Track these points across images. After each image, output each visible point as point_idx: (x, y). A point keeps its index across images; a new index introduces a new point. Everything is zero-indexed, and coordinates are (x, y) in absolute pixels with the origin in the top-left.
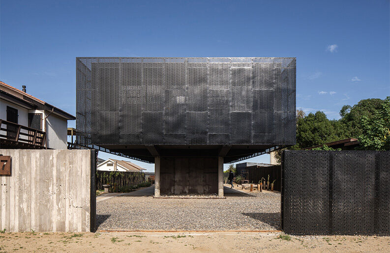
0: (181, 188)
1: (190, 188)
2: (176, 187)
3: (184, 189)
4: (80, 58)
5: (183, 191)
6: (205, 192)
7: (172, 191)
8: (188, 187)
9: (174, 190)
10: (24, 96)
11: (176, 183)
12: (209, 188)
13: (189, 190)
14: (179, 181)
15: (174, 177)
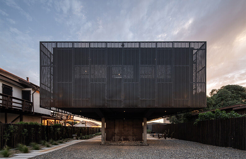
0: (119, 137)
1: (124, 137)
2: (116, 137)
3: (120, 137)
4: (43, 42)
5: (120, 139)
6: (134, 140)
7: (113, 139)
8: (123, 137)
9: (114, 138)
10: (19, 79)
11: (115, 135)
12: (136, 137)
13: (124, 139)
14: (118, 133)
15: (114, 131)
